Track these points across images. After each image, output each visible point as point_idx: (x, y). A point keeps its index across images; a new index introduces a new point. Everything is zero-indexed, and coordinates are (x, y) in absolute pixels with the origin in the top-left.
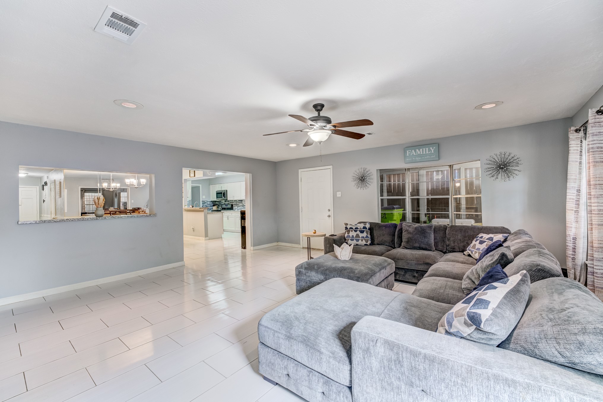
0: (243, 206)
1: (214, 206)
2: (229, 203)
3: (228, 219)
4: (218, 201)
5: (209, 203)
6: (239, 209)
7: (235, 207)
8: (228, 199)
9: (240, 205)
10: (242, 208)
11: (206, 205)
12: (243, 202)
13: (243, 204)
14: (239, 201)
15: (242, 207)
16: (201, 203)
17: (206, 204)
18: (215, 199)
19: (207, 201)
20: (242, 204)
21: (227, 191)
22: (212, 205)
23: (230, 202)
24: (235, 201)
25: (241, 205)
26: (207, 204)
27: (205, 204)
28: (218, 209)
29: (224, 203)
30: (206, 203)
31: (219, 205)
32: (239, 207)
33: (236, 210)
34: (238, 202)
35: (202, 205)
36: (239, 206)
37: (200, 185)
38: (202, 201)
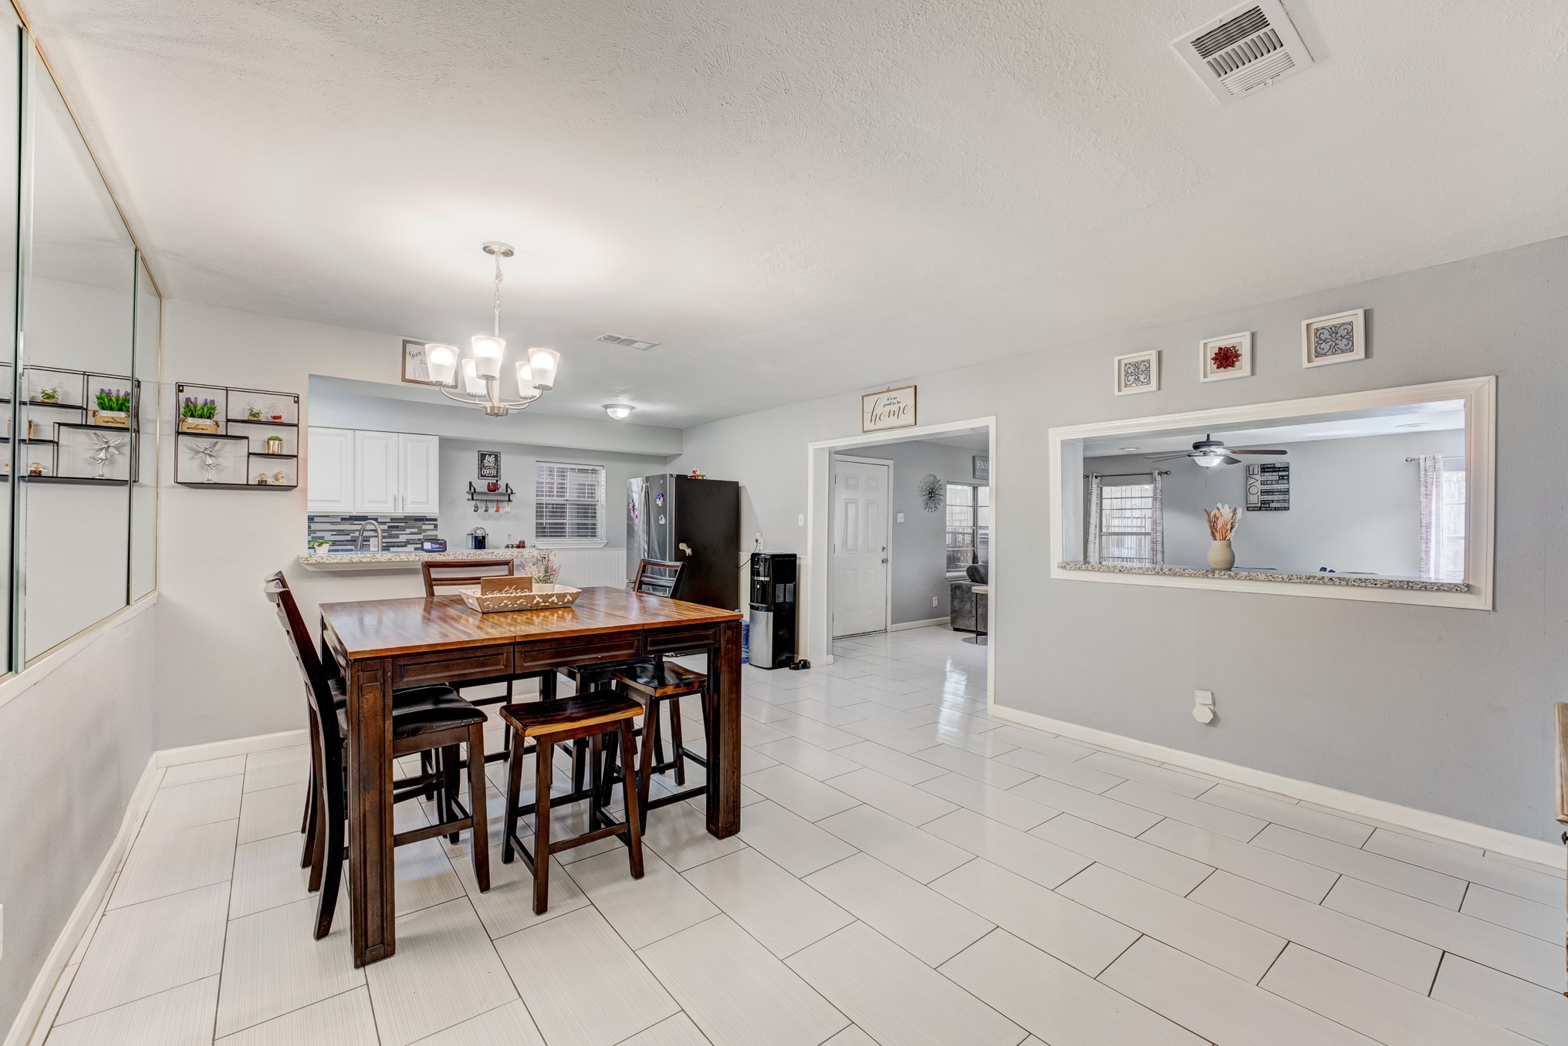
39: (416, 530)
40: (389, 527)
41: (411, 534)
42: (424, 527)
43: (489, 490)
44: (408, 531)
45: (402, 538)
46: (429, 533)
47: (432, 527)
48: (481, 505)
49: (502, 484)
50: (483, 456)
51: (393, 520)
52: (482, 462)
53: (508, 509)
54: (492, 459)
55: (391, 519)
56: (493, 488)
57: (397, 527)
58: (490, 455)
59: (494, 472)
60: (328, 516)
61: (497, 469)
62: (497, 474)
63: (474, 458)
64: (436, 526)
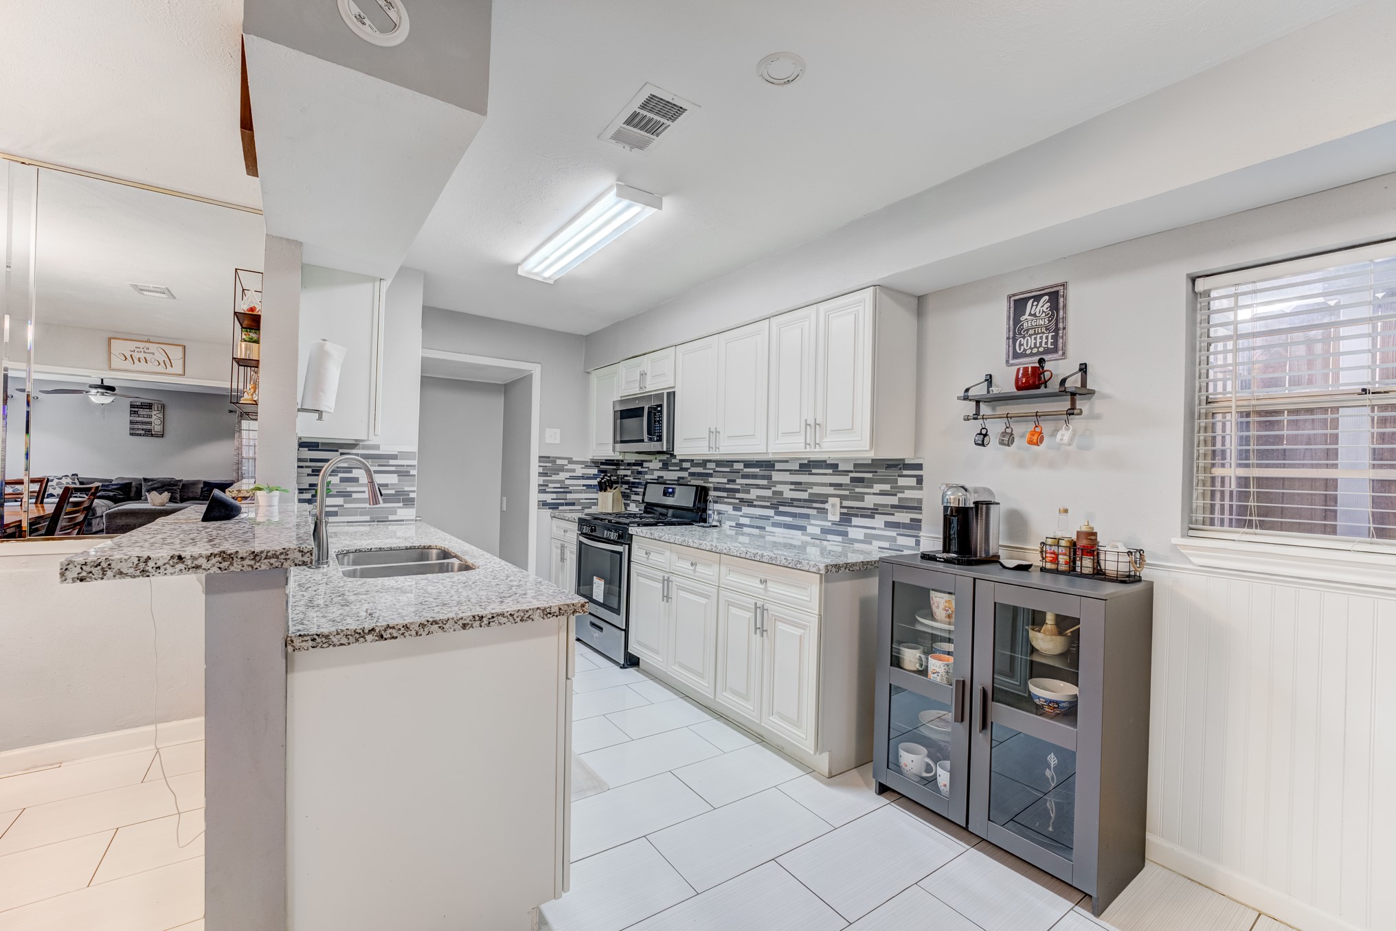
0: (773, 506)
1: (602, 487)
2: (685, 474)
3: (667, 597)
4: (629, 464)
5: (580, 471)
6: (743, 521)
7: (717, 507)
8: (682, 449)
9: (754, 493)
10: (767, 518)
11: (562, 482)
12: (776, 476)
13: (779, 488)
14: (748, 464)
15: (771, 512)
16: (535, 468)
17: (562, 476)
18: (608, 451)
19: (571, 461)
20: (768, 493)
21: (672, 396)
22: (595, 482)
23: (693, 470)
24: (719, 463)
25: (759, 498)
26: (568, 475)
27: (554, 478)
28: (626, 505)
29: (656, 474)
30: (561, 469)
31: (632, 485)
32: (746, 510)
33: (727, 524)
34: (745, 476)
35: (541, 480)
36: (750, 503)
37: (536, 370)
38: (540, 457)
39: (887, 487)
40: (853, 480)
41: (882, 493)
42: (902, 482)
43: (1019, 388)
44: (877, 488)
45: (869, 501)
46: (908, 494)
47: (913, 482)
48: (995, 428)
49: (1060, 368)
50: (1019, 305)
51: (858, 466)
52: (1017, 321)
53: (1064, 435)
54: (1043, 306)
55: (856, 465)
56: (1032, 381)
57: (861, 480)
58: (1037, 298)
59: (1046, 340)
60: (787, 461)
61: (1057, 330)
62: (1055, 343)
63: (1000, 312)
64: (920, 480)
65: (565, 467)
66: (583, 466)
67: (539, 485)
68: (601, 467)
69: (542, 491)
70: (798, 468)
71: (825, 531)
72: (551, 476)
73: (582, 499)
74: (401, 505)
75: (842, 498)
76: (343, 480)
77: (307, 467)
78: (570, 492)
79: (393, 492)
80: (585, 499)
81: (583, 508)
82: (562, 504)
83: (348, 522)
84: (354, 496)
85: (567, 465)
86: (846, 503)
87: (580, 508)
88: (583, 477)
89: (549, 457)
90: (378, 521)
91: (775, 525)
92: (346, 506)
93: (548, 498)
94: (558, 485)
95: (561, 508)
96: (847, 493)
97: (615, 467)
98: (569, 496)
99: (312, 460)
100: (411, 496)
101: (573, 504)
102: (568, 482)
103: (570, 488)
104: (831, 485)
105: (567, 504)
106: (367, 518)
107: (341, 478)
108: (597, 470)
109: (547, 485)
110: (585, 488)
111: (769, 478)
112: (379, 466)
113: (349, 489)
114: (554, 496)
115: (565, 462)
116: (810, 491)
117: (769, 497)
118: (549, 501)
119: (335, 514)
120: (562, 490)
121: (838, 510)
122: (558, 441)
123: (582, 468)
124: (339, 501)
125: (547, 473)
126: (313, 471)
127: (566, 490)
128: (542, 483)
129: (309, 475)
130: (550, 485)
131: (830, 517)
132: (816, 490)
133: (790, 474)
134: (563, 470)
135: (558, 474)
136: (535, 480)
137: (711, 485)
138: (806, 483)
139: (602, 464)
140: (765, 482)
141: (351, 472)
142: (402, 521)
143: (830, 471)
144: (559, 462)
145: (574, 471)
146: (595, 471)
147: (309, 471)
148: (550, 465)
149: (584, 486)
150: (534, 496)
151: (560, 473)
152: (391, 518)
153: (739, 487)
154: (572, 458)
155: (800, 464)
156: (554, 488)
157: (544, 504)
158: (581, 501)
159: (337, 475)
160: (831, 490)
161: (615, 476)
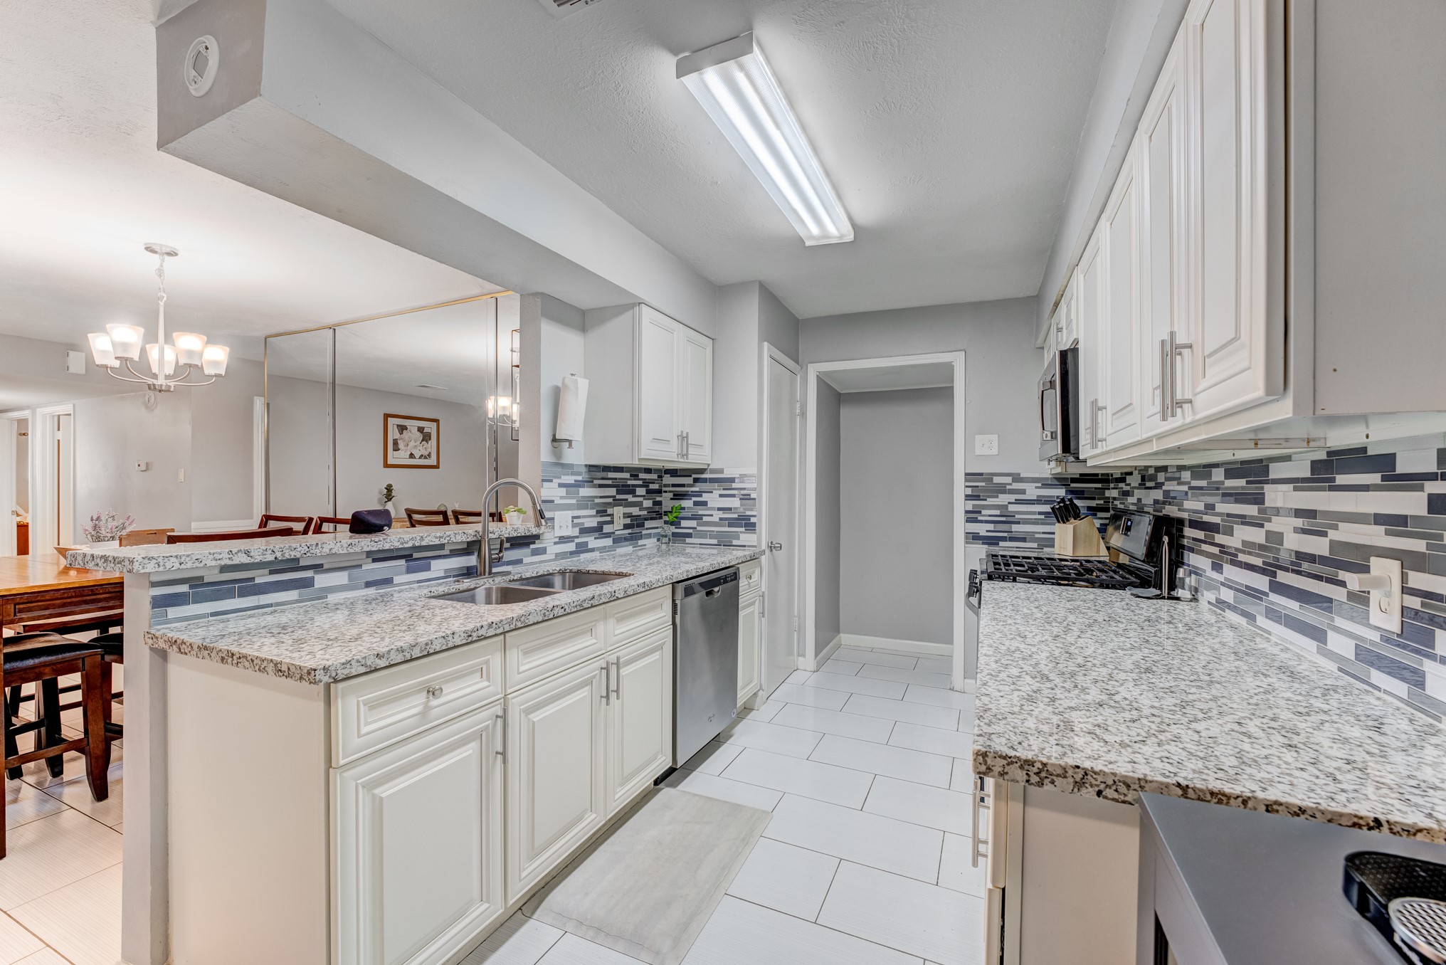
5: (1032, 491)
10: (1256, 597)
11: (1003, 507)
12: (1272, 497)
16: (960, 488)
17: (1003, 499)
19: (1017, 478)
20: (1259, 536)
21: (1069, 355)
22: (1047, 508)
24: (1195, 472)
25: (1247, 546)
26: (1012, 498)
27: (990, 501)
30: (1002, 489)
34: (1226, 497)
35: (970, 505)
38: (967, 474)
65: (1008, 487)
66: (1040, 485)
67: (967, 512)
68: (1073, 485)
69: (968, 520)
70: (1308, 474)
71: (1366, 655)
72: (986, 500)
73: (1039, 533)
74: (743, 529)
75: (1410, 561)
76: (696, 504)
77: (670, 492)
78: (1018, 523)
79: (736, 516)
80: (1044, 533)
81: (1041, 547)
82: (1004, 539)
83: (700, 544)
84: (705, 519)
85: (1011, 484)
86: (1419, 580)
87: (1035, 545)
88: (1039, 501)
89: (981, 474)
90: (724, 545)
91: (1273, 615)
92: (699, 528)
93: (982, 529)
94: (998, 512)
95: (1002, 544)
96: (1419, 546)
97: (1099, 485)
98: (1015, 528)
99: (674, 485)
100: (751, 521)
101: (1024, 540)
102: (1012, 508)
103: (1017, 516)
104: (1379, 519)
105: (1012, 539)
106: (715, 541)
107: (694, 502)
108: (1064, 490)
109: (980, 512)
110: (1043, 517)
111: (1258, 499)
112: (724, 489)
113: (700, 512)
114: (991, 527)
115: (1008, 480)
116: (1333, 535)
117: (1261, 547)
118: (983, 533)
119: (689, 535)
120: (1004, 519)
121: (1396, 600)
122: (995, 451)
123: (1037, 487)
124: (693, 523)
125: (979, 496)
126: (674, 495)
127: (1007, 518)
128: (970, 508)
129: (671, 499)
130: (984, 512)
131: (1376, 617)
132: (1347, 533)
133: (1295, 489)
134: (1004, 492)
135: (997, 497)
136: (960, 506)
137: (1185, 515)
138: (1327, 514)
139: (1074, 480)
140: (1251, 510)
141: (701, 496)
142: (745, 546)
143: (1375, 478)
144: (996, 480)
145: (1023, 492)
146: (1061, 492)
147: (671, 495)
148: (983, 484)
149: (1040, 513)
150: (960, 527)
151: (1000, 495)
152: (735, 542)
153: (1217, 520)
154: (1019, 474)
155: (1313, 462)
156: (990, 516)
157: (975, 537)
158: (1037, 536)
159: (691, 499)
160: (1376, 536)
161: (1099, 499)
